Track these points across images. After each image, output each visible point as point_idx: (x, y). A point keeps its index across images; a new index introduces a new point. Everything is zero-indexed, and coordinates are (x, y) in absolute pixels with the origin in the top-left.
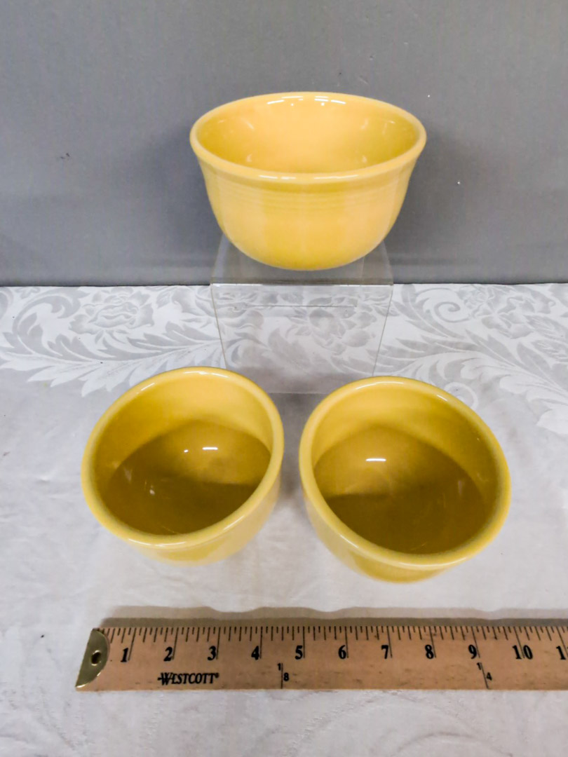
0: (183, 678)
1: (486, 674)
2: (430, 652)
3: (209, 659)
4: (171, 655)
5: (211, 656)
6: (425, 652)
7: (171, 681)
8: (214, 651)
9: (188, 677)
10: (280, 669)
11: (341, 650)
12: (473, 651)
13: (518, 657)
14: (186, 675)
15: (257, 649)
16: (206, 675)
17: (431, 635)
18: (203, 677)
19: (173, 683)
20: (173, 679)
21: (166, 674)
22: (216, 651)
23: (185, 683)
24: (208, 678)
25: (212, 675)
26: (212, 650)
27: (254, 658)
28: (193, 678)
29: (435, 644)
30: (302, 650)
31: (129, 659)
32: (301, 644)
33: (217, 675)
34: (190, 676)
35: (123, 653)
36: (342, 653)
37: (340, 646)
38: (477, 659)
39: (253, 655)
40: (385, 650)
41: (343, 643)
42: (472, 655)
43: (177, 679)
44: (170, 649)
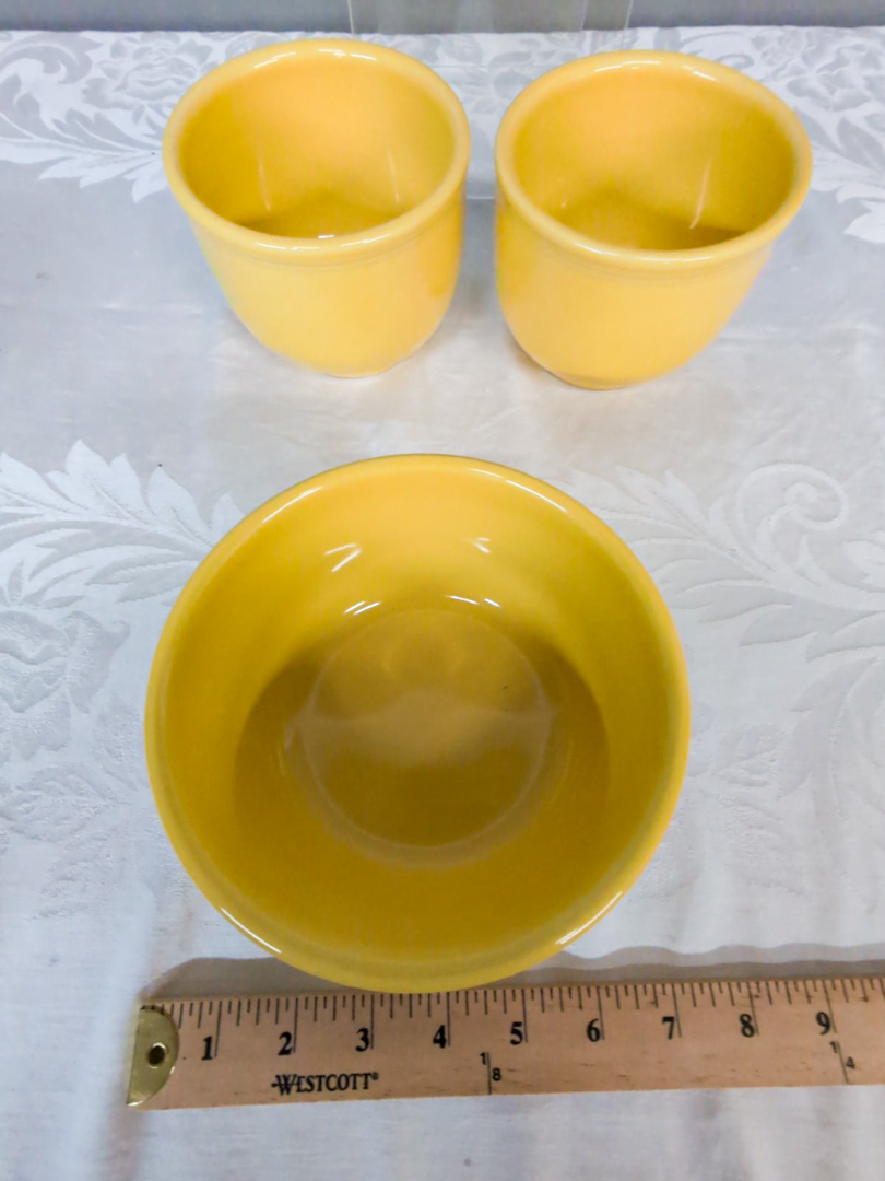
0: (316, 1082)
1: (845, 1060)
2: (748, 1026)
3: (359, 1049)
4: (291, 1045)
5: (362, 1044)
6: (740, 1025)
7: (294, 1088)
8: (366, 1036)
9: (324, 1081)
10: (484, 1062)
11: (590, 1028)
12: (825, 1022)
14: (320, 1077)
15: (442, 1030)
16: (355, 1075)
17: (751, 997)
18: (351, 1080)
19: (299, 1090)
20: (299, 1084)
21: (286, 1078)
22: (369, 1036)
23: (320, 1089)
24: (360, 1080)
25: (366, 1075)
26: (361, 1034)
27: (438, 1045)
28: (333, 1083)
29: (758, 1012)
30: (521, 1029)
31: (216, 1055)
32: (520, 1020)
33: (375, 1076)
34: (328, 1079)
35: (204, 1044)
36: (593, 1032)
37: (590, 1020)
38: (831, 1036)
39: (435, 1041)
40: (668, 1024)
41: (596, 1015)
42: (823, 1028)
43: (305, 1085)
44: (287, 1035)
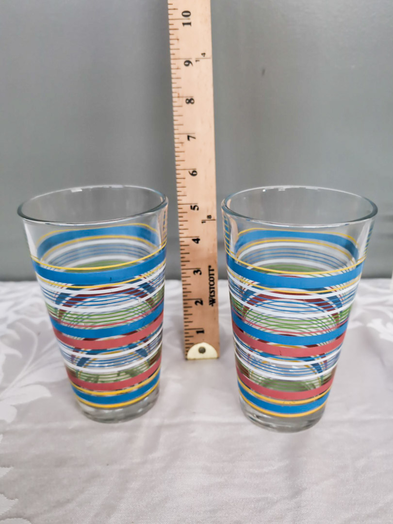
0: (212, 290)
1: (202, 57)
2: (190, 101)
3: (201, 274)
4: (199, 301)
5: (199, 272)
6: (190, 104)
7: (214, 298)
8: (197, 271)
9: (212, 287)
10: (205, 222)
11: (192, 174)
12: (188, 63)
13: (189, 24)
14: (210, 288)
15: (194, 240)
16: (210, 275)
17: (179, 97)
18: (211, 276)
19: (214, 296)
20: (212, 296)
21: (210, 301)
22: (196, 270)
23: (214, 288)
24: (211, 272)
25: (210, 270)
26: (196, 273)
27: (199, 242)
28: (212, 283)
29: (185, 95)
30: (193, 206)
31: (202, 329)
32: (189, 206)
33: (210, 267)
34: (211, 285)
35: (199, 334)
36: (194, 173)
37: (189, 173)
38: (193, 61)
39: (198, 243)
40: (190, 138)
41: (187, 172)
42: (190, 64)
43: (212, 294)
44: (196, 303)
